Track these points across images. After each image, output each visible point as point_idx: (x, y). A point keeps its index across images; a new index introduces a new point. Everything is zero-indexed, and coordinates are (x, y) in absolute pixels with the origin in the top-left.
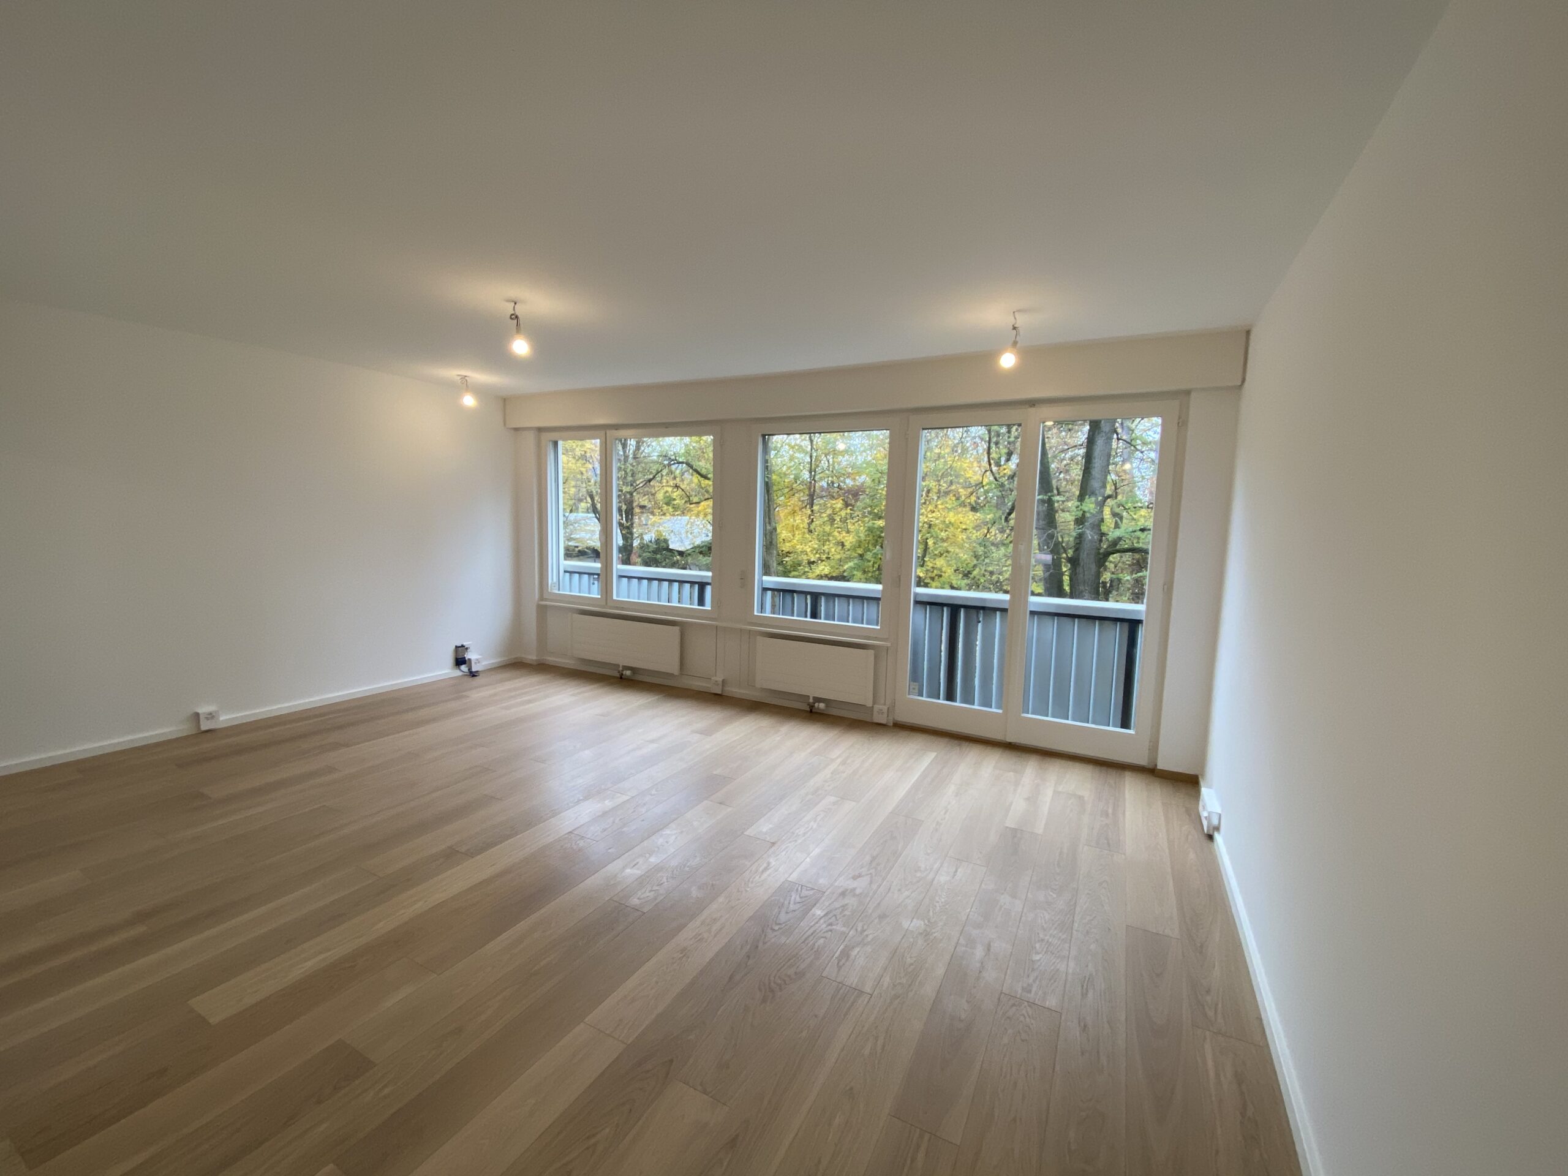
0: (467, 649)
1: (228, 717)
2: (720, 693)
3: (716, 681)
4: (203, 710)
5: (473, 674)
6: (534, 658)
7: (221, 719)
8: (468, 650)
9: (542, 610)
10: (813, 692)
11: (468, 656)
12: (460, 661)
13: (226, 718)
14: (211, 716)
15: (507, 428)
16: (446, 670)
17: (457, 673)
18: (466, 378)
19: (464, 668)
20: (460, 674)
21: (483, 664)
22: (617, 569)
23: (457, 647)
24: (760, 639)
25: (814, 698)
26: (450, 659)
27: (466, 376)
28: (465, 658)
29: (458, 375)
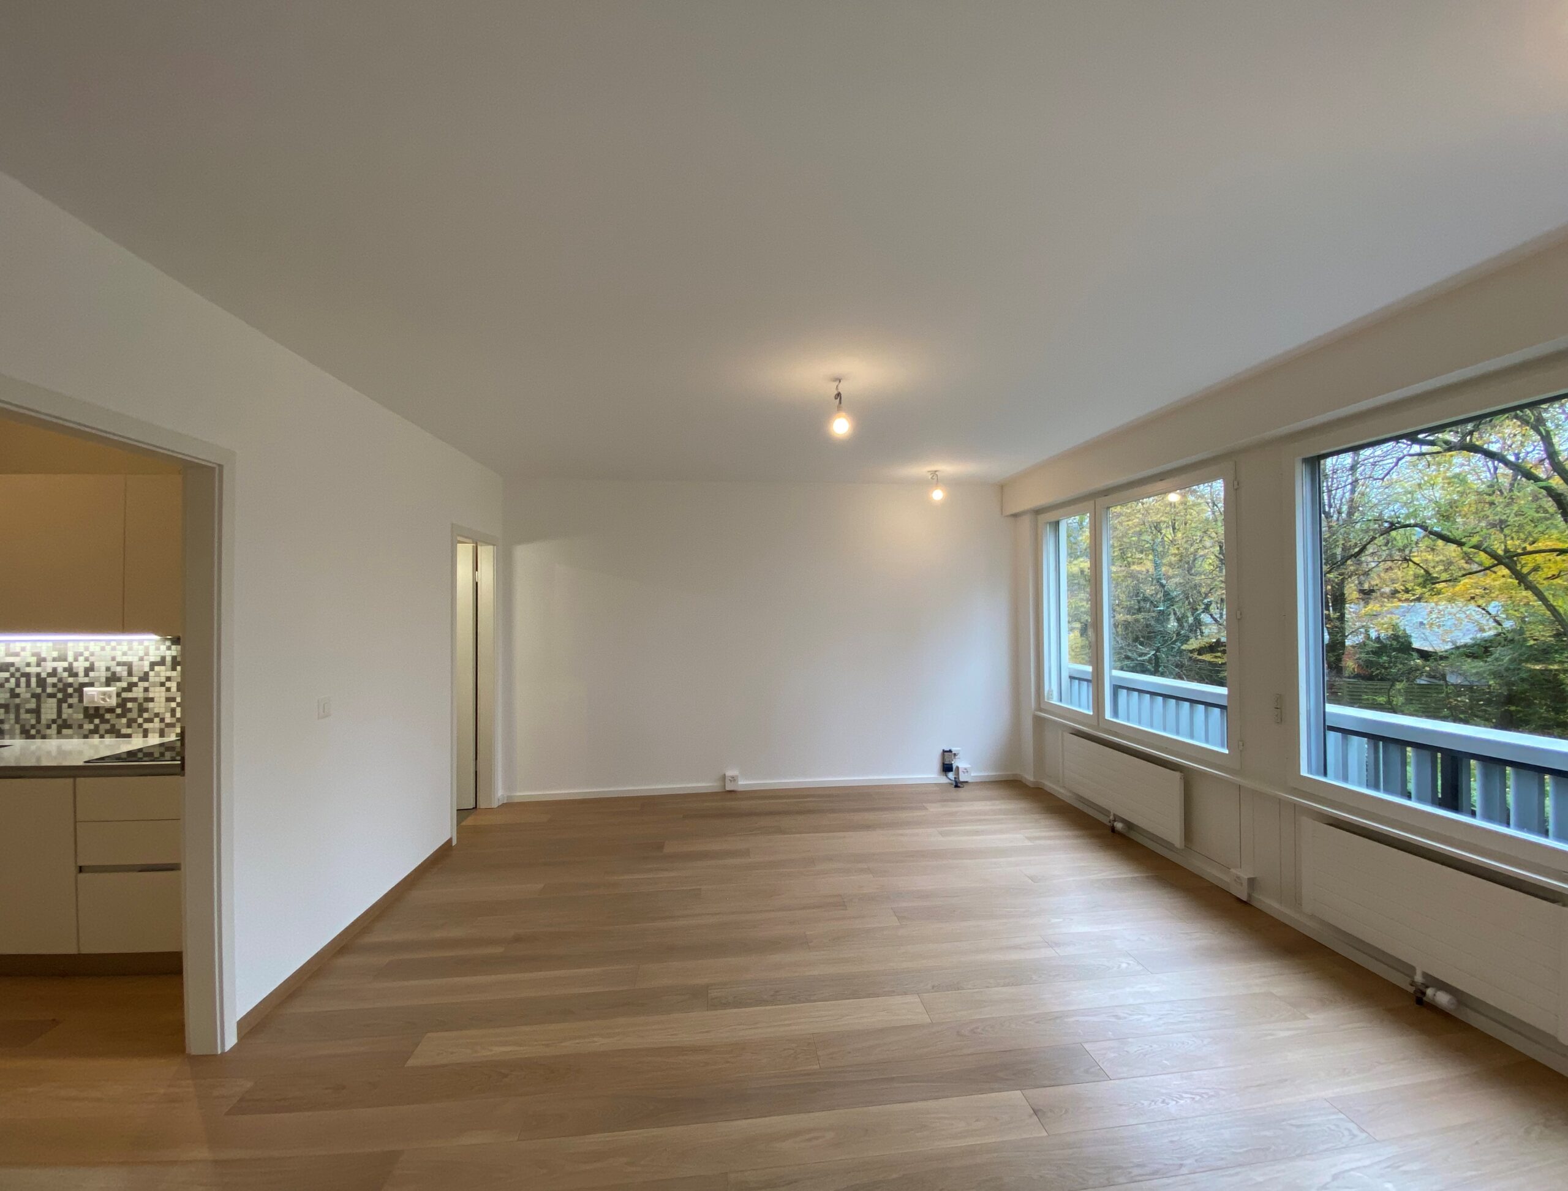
0: (955, 754)
1: (745, 783)
2: (1245, 899)
3: (1238, 877)
4: (729, 773)
5: (957, 785)
6: (1032, 779)
7: (740, 783)
8: (956, 757)
9: (1039, 723)
10: (1424, 964)
11: (956, 763)
12: (947, 768)
13: (744, 783)
14: (734, 779)
15: (1007, 516)
16: (931, 774)
17: (943, 780)
18: (937, 473)
19: (951, 775)
20: (947, 781)
21: (972, 775)
22: (1111, 677)
23: (944, 751)
24: (1306, 822)
25: (1425, 975)
26: (936, 764)
27: (936, 471)
28: (952, 764)
29: (929, 472)
